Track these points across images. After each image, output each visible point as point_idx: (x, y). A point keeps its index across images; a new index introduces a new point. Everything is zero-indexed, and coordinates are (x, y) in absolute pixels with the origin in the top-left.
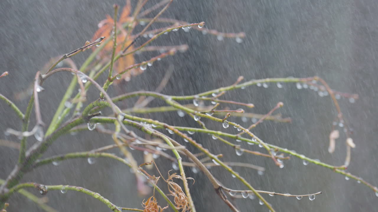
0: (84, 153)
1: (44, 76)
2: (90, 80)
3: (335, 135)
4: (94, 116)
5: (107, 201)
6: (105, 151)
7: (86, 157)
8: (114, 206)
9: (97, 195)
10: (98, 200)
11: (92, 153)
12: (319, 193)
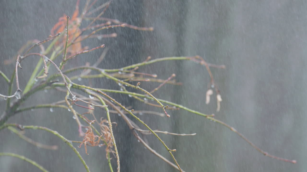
0: (48, 105)
1: (22, 57)
2: (50, 61)
3: (210, 92)
4: (54, 82)
5: (62, 137)
6: (61, 104)
7: (49, 107)
8: (66, 140)
9: (56, 133)
10: (56, 136)
11: (53, 105)
12: (195, 134)
